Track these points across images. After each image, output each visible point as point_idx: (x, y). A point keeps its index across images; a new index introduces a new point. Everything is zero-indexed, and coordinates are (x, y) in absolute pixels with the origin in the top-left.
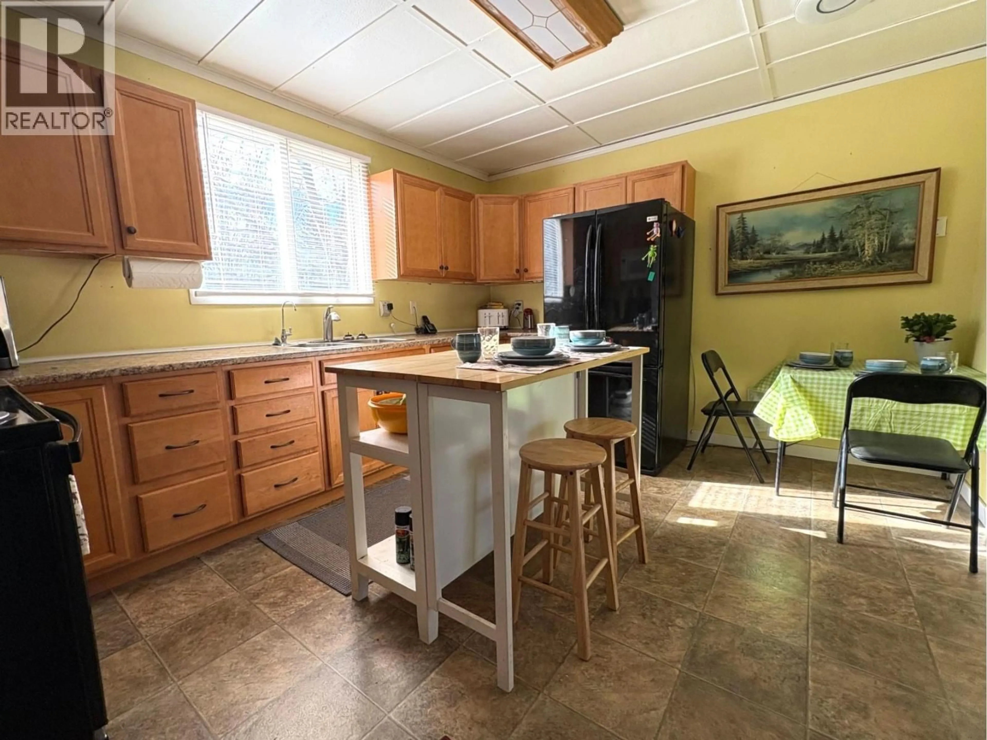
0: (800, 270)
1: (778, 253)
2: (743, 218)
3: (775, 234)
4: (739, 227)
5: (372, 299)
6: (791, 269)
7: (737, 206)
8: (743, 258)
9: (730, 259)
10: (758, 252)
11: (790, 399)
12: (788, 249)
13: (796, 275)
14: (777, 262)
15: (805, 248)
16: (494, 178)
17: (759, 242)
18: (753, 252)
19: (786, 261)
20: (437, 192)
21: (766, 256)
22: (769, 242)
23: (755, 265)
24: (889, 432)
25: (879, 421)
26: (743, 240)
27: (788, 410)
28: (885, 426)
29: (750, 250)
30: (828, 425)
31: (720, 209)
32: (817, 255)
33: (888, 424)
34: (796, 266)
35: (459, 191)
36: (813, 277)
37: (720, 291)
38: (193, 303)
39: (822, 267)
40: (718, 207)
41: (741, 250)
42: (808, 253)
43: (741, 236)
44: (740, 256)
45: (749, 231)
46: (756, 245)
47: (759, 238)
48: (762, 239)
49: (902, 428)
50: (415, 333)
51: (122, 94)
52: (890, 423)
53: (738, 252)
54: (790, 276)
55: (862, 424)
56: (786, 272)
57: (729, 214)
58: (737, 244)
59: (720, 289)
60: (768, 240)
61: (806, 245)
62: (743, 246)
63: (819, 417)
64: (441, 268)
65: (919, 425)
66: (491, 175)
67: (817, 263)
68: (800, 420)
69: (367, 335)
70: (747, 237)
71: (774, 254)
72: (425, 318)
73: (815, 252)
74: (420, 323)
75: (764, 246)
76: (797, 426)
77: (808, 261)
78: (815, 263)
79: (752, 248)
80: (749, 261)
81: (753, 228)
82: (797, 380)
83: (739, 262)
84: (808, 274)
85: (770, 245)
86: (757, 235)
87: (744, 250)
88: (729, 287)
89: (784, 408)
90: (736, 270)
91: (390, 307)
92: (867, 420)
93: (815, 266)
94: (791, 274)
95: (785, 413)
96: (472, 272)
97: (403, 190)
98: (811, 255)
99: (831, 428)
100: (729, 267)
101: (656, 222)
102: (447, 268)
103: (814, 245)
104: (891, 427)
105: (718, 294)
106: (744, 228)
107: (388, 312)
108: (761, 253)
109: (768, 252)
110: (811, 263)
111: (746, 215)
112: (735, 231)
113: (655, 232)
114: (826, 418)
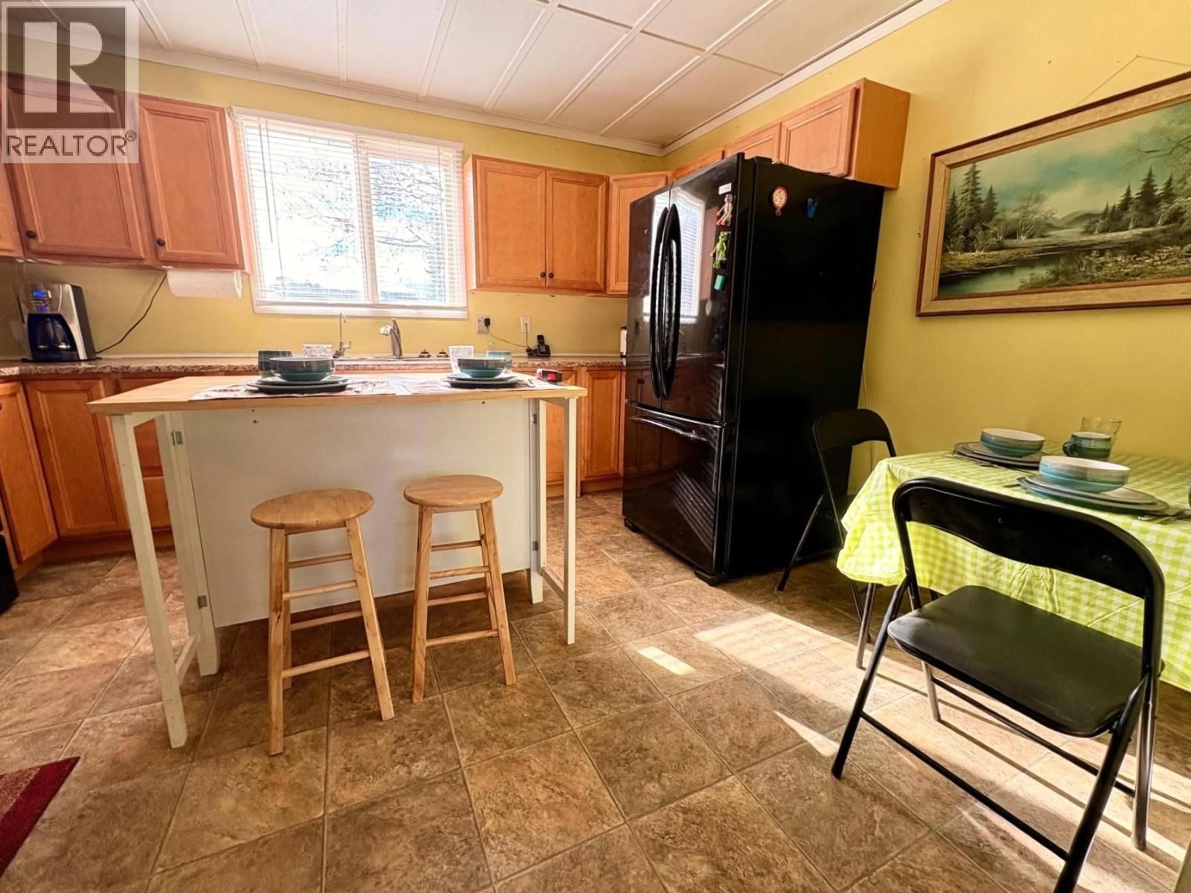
0: (1071, 267)
1: (1031, 237)
2: (975, 173)
3: (1030, 199)
4: (967, 190)
5: (465, 313)
6: (1052, 267)
7: (967, 150)
8: (967, 248)
9: (945, 251)
10: (995, 235)
11: (874, 508)
12: (1051, 227)
13: (1062, 279)
14: (1028, 254)
15: (1085, 224)
16: (669, 149)
17: (997, 217)
18: (985, 237)
19: (1044, 251)
20: (539, 178)
21: (1009, 242)
22: (1017, 215)
23: (987, 260)
24: (1050, 610)
25: (1030, 584)
26: (970, 215)
27: (869, 526)
28: (1041, 596)
29: (981, 233)
30: (942, 569)
31: (938, 159)
32: (1109, 236)
33: (1046, 594)
34: (1062, 261)
35: (580, 174)
36: (1093, 282)
37: (923, 310)
38: (256, 311)
39: (1116, 261)
40: (935, 155)
41: (966, 233)
42: (1092, 233)
43: (969, 207)
44: (962, 245)
45: (983, 195)
46: (993, 222)
47: (998, 209)
48: (1004, 210)
49: (1074, 609)
50: (526, 354)
51: (152, 111)
52: (1050, 591)
53: (961, 236)
54: (1050, 281)
55: (999, 582)
56: (1042, 272)
57: (952, 166)
58: (961, 221)
59: (923, 304)
60: (1015, 211)
61: (1087, 216)
62: (970, 226)
63: (931, 550)
64: (544, 275)
65: (1109, 612)
66: (664, 147)
67: (1108, 253)
68: (881, 547)
69: (430, 353)
70: (977, 208)
71: (1023, 240)
72: (540, 338)
73: (1104, 231)
74: (533, 344)
75: (1007, 225)
76: (874, 556)
77: (1087, 249)
78: (1102, 253)
79: (985, 228)
80: (977, 253)
81: (991, 190)
82: (897, 475)
83: (961, 256)
84: (1086, 277)
85: (1017, 220)
86: (996, 204)
87: (971, 233)
88: (939, 302)
89: (862, 521)
90: (952, 272)
91: (487, 322)
92: (1009, 576)
93: (1102, 259)
94: (1052, 277)
95: (863, 530)
96: (598, 280)
97: (485, 179)
98: (1096, 237)
99: (947, 575)
100: (943, 266)
101: (728, 193)
102: (552, 276)
103: (1104, 215)
104: (1052, 601)
105: (921, 315)
106: (974, 192)
107: (485, 328)
108: (1001, 238)
109: (1012, 235)
110: (1094, 254)
111: (980, 166)
112: (959, 197)
113: (726, 210)
114: (940, 554)
